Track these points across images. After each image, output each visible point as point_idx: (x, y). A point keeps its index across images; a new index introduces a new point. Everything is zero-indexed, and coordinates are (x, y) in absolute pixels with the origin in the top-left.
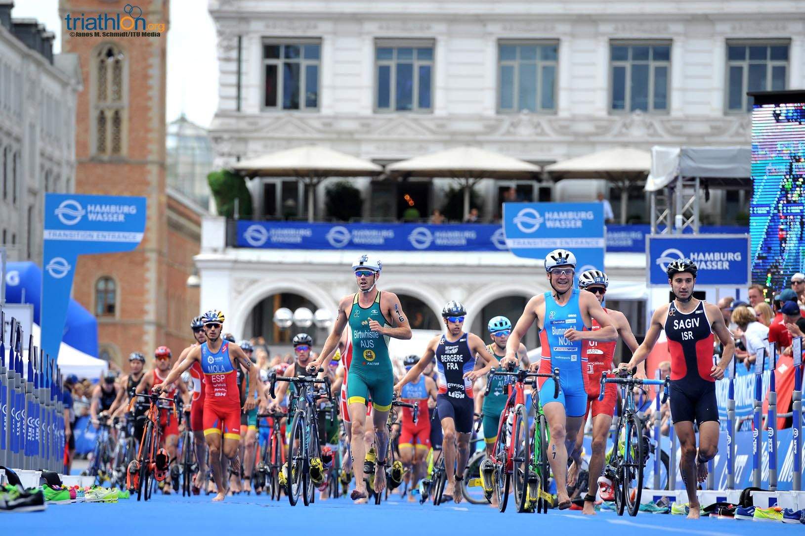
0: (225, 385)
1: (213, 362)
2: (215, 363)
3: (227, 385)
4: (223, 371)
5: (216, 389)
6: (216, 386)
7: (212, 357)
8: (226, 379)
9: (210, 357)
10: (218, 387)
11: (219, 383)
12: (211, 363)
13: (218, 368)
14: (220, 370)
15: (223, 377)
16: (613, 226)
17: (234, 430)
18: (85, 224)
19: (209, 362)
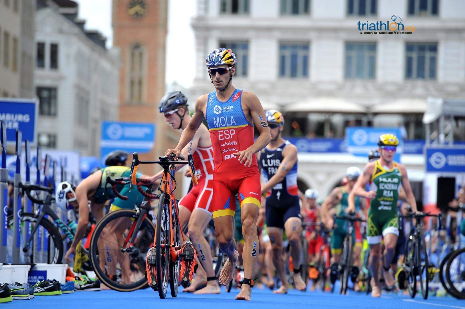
0: (236, 143)
1: (220, 112)
2: (222, 114)
3: (238, 142)
4: (233, 125)
5: (224, 151)
6: (224, 146)
7: (219, 107)
8: (237, 134)
9: (216, 106)
10: (226, 147)
11: (227, 141)
12: (217, 113)
13: (226, 121)
14: (229, 123)
15: (233, 132)
16: (406, 141)
17: (251, 193)
18: (123, 138)
19: (215, 112)
